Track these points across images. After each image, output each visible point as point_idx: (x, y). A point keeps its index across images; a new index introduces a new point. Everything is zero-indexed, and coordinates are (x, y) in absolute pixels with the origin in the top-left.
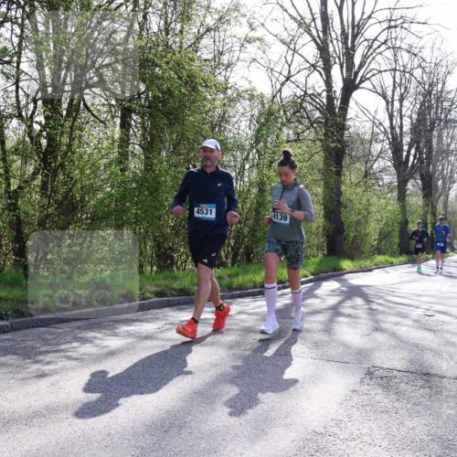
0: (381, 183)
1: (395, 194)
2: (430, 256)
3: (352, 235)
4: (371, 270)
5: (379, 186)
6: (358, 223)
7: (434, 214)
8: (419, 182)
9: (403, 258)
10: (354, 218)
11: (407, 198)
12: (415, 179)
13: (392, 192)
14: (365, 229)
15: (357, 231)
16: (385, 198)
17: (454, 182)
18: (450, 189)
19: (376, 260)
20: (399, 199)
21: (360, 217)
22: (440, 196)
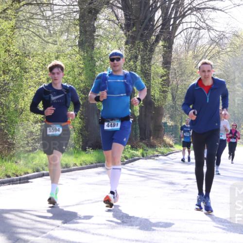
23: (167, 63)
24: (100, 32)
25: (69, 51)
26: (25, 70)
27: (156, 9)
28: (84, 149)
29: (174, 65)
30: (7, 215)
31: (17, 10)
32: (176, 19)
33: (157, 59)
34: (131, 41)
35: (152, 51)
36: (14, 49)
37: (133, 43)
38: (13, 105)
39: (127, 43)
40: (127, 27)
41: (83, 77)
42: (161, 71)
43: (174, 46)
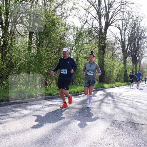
0: (118, 58)
1: (123, 62)
2: (134, 83)
3: (108, 75)
4: (114, 87)
5: (117, 59)
6: (110, 71)
7: (136, 68)
8: (131, 58)
9: (125, 83)
10: (108, 70)
11: (127, 63)
12: (129, 56)
13: (121, 61)
14: (112, 73)
15: (109, 74)
16: (119, 63)
17: (143, 58)
18: (141, 60)
19: (116, 84)
20: (124, 63)
21: (111, 69)
22: (138, 62)
23: (140, 66)
24: (127, 61)
25: (121, 64)
26: (114, 68)
27: (138, 57)
28: (124, 82)
29: (141, 67)
30: (112, 94)
31: (113, 57)
32: (141, 58)
33: (138, 66)
34: (133, 62)
35: (137, 64)
36: (112, 64)
37: (133, 63)
38: (112, 74)
39: (132, 63)
40: (132, 60)
41: (124, 69)
42: (139, 68)
43: (141, 63)
